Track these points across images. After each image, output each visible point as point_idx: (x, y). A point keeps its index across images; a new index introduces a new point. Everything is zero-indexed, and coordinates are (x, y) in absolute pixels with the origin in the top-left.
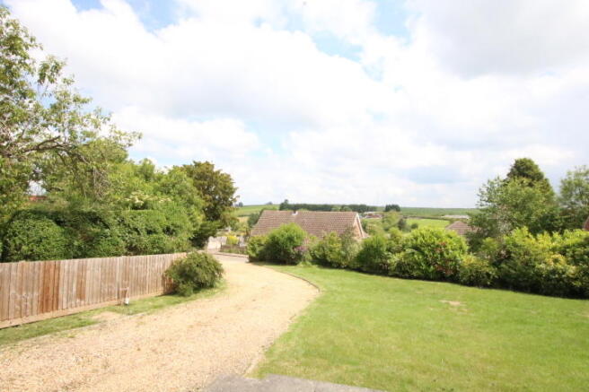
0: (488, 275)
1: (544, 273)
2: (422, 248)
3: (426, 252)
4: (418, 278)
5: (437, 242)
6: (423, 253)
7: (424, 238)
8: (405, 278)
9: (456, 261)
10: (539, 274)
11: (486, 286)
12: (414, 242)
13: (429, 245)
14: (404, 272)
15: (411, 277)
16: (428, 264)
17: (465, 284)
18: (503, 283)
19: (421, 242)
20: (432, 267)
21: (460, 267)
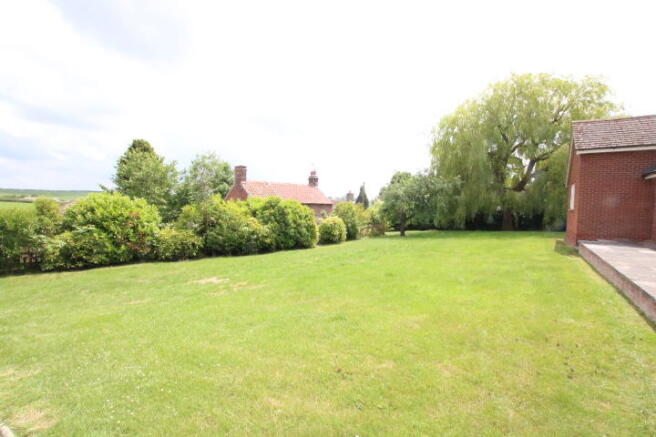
0: (193, 245)
1: (246, 235)
2: (105, 224)
3: (112, 228)
4: (101, 265)
5: (126, 213)
6: (105, 229)
7: (105, 208)
8: (78, 269)
9: (153, 235)
10: (242, 237)
11: (191, 258)
12: (89, 215)
13: (114, 219)
14: (73, 262)
15: (88, 266)
16: (117, 245)
17: (167, 260)
18: (210, 251)
19: (102, 214)
20: (123, 247)
21: (158, 241)
